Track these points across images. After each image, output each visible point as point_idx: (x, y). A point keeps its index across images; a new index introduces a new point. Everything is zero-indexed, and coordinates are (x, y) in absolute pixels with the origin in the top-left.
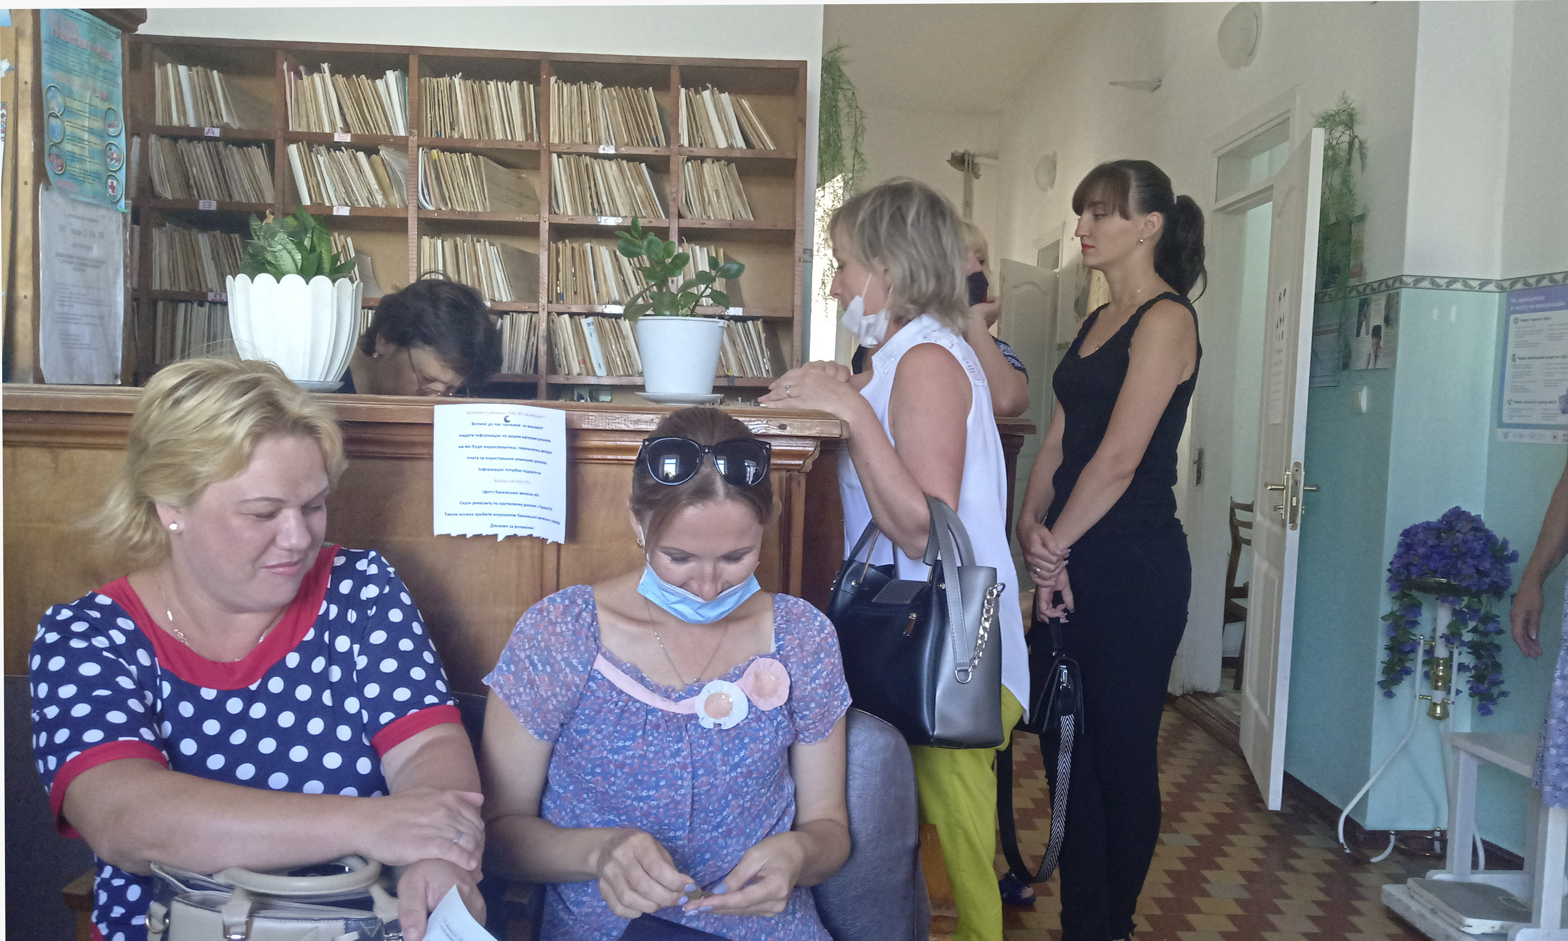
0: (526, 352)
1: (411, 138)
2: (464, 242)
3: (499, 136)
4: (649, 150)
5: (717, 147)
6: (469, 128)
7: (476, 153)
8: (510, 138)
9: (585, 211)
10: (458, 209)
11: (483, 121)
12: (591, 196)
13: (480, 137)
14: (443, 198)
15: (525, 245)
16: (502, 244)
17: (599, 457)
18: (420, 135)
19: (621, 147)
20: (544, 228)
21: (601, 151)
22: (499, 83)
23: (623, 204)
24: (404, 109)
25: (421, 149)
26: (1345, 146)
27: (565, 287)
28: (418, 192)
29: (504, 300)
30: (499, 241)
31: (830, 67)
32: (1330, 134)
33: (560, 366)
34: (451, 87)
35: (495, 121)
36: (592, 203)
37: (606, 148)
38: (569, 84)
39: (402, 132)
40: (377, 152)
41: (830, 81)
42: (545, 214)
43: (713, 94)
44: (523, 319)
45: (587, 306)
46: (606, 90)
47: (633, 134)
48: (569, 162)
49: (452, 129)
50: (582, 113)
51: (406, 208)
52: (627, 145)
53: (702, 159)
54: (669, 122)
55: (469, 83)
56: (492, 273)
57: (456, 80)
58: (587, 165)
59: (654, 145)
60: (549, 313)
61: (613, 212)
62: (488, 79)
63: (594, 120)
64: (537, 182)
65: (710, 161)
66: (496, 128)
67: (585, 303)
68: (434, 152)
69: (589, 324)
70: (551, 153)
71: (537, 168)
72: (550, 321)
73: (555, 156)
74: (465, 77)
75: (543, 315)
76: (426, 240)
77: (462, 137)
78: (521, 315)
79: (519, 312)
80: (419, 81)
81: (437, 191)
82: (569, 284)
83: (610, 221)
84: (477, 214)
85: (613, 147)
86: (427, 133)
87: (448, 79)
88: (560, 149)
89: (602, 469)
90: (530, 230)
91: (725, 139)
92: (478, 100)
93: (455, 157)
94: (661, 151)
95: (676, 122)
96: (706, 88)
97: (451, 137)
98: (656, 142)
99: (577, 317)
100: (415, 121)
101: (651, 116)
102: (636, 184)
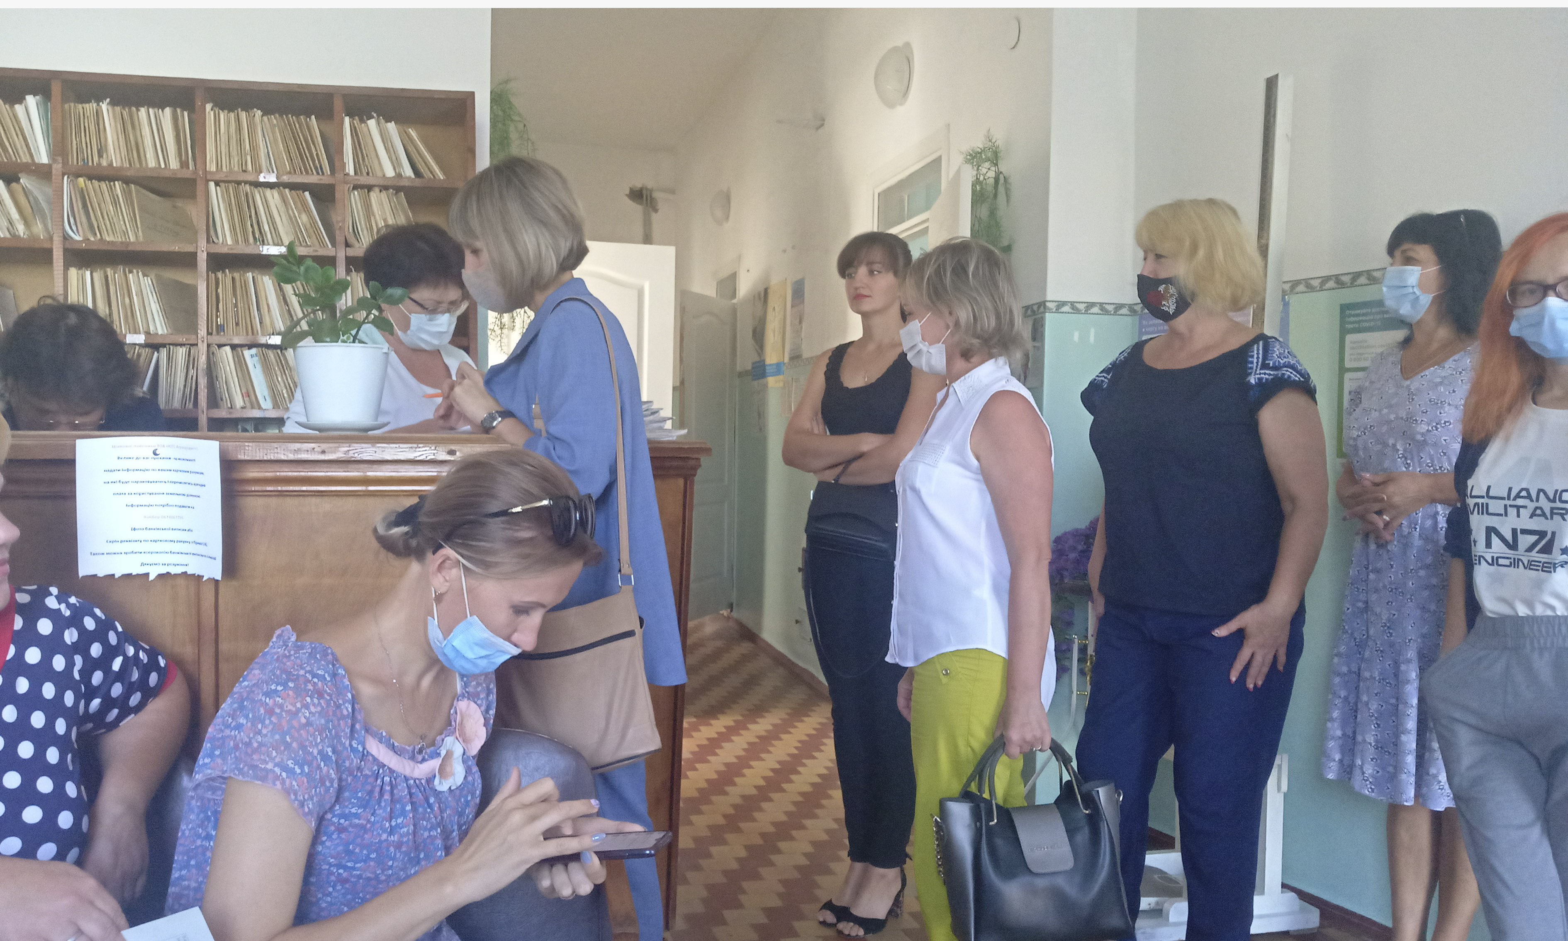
0: (185, 386)
1: (54, 166)
2: (114, 273)
3: (152, 164)
4: (313, 179)
5: (384, 176)
6: (118, 156)
7: (127, 181)
8: (163, 166)
9: (246, 240)
10: (108, 239)
11: (135, 148)
12: (252, 225)
13: (130, 164)
14: (91, 227)
15: (183, 277)
16: (156, 275)
17: (257, 488)
18: (65, 163)
19: (283, 175)
20: (202, 258)
21: (262, 179)
22: (151, 110)
23: (287, 233)
24: (46, 134)
25: (66, 177)
26: (992, 181)
27: (226, 318)
28: (63, 221)
29: (160, 332)
30: (153, 273)
31: (498, 98)
32: (978, 169)
33: (222, 400)
34: (98, 114)
35: (147, 150)
36: (253, 233)
37: (267, 177)
38: (226, 111)
39: (44, 159)
40: (17, 180)
41: (500, 113)
42: (202, 244)
43: (378, 123)
44: (181, 352)
45: (250, 336)
46: (265, 118)
47: (295, 161)
48: (227, 190)
49: (100, 156)
50: (240, 141)
51: (51, 239)
52: (290, 173)
53: (370, 188)
54: (334, 152)
55: (118, 109)
56: (146, 304)
57: (104, 106)
58: (247, 194)
59: (318, 173)
60: (209, 346)
61: (276, 242)
62: (138, 105)
63: (254, 148)
64: (194, 212)
65: (377, 190)
66: (148, 156)
67: (247, 334)
68: (81, 180)
69: (252, 356)
70: (208, 181)
71: (193, 196)
72: (210, 355)
73: (212, 185)
74: (113, 103)
75: (203, 347)
76: (73, 272)
77: (111, 164)
78: (179, 347)
79: (176, 345)
80: (63, 107)
81: (84, 220)
82: (230, 314)
83: (271, 250)
84: (130, 243)
85: (274, 175)
86: (73, 160)
87: (95, 105)
88: (218, 177)
89: (261, 501)
90: (188, 261)
91: (392, 168)
92: (128, 127)
93: (103, 185)
94: (326, 179)
95: (341, 151)
96: (372, 117)
97: (99, 164)
98: (320, 170)
99: (239, 349)
100: (58, 148)
101: (314, 144)
102: (299, 214)
